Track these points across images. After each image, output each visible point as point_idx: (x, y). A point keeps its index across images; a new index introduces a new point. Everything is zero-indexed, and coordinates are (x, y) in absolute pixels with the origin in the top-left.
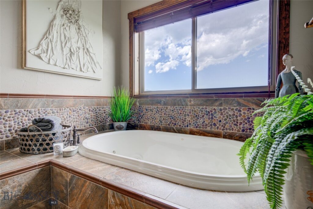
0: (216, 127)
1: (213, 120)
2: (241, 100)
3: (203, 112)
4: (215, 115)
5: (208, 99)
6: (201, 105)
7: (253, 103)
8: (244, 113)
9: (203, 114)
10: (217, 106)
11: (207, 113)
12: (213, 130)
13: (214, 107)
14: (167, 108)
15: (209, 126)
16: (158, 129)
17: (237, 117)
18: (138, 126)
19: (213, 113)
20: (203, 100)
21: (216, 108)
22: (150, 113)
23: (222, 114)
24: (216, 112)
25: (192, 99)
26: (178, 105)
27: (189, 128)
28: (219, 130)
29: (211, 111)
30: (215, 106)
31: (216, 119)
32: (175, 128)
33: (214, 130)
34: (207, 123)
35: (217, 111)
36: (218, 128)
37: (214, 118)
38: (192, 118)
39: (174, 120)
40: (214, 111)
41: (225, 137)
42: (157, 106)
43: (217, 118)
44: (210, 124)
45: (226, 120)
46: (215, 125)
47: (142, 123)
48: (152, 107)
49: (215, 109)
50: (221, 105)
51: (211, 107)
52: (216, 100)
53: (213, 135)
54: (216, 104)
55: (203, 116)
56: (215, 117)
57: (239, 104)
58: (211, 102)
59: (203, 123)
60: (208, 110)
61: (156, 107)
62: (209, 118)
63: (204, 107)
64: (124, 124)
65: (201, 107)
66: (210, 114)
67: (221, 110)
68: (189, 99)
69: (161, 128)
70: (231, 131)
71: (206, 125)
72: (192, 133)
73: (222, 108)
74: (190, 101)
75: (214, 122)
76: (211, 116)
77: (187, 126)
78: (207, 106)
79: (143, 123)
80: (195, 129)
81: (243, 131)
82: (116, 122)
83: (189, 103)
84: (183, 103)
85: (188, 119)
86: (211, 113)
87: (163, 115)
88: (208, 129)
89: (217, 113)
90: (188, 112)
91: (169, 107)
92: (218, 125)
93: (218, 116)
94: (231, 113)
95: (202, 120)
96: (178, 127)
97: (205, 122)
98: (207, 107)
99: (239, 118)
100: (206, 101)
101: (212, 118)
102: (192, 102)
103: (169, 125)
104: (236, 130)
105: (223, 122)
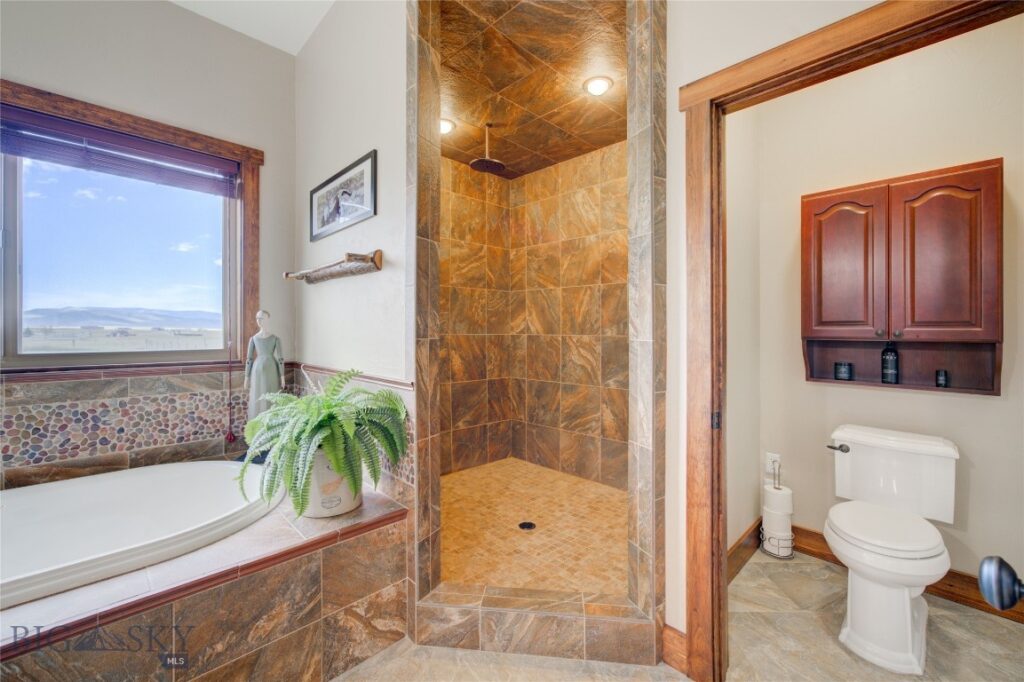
0: (109, 446)
1: (98, 432)
2: (174, 380)
3: (64, 416)
4: (103, 419)
5: (81, 383)
6: (53, 399)
7: (200, 384)
8: (183, 404)
9: (64, 422)
10: (109, 397)
11: (79, 416)
12: (98, 454)
13: (100, 401)
15: (85, 450)
17: (165, 414)
19: (97, 414)
20: (62, 386)
21: (107, 401)
23: (125, 413)
24: (109, 411)
25: (17, 386)
28: (117, 452)
29: (93, 411)
30: (104, 398)
31: (108, 427)
33: (102, 453)
34: (79, 443)
35: (111, 409)
36: (114, 447)
37: (102, 426)
38: (16, 440)
40: (100, 410)
41: (135, 463)
43: (113, 426)
44: (89, 442)
45: (136, 424)
46: (104, 441)
49: (103, 405)
50: (123, 392)
51: (91, 402)
52: (110, 383)
53: (101, 468)
54: (109, 393)
55: (63, 427)
56: (104, 423)
57: (171, 387)
58: (90, 389)
59: (62, 445)
60: (80, 409)
62: (85, 430)
63: (68, 403)
65: (55, 405)
66: (89, 418)
67: (122, 404)
68: (3, 386)
70: (152, 447)
71: (77, 447)
73: (126, 399)
74: (10, 392)
75: (101, 437)
76: (91, 423)
78: (77, 399)
81: (181, 439)
86: (90, 416)
88: (83, 455)
89: (112, 413)
92: (113, 441)
93: (114, 419)
94: (151, 408)
95: (58, 439)
97: (72, 441)
98: (78, 402)
99: (170, 416)
100: (75, 388)
101: (95, 427)
102: (20, 395)
104: (163, 442)
105: (129, 430)
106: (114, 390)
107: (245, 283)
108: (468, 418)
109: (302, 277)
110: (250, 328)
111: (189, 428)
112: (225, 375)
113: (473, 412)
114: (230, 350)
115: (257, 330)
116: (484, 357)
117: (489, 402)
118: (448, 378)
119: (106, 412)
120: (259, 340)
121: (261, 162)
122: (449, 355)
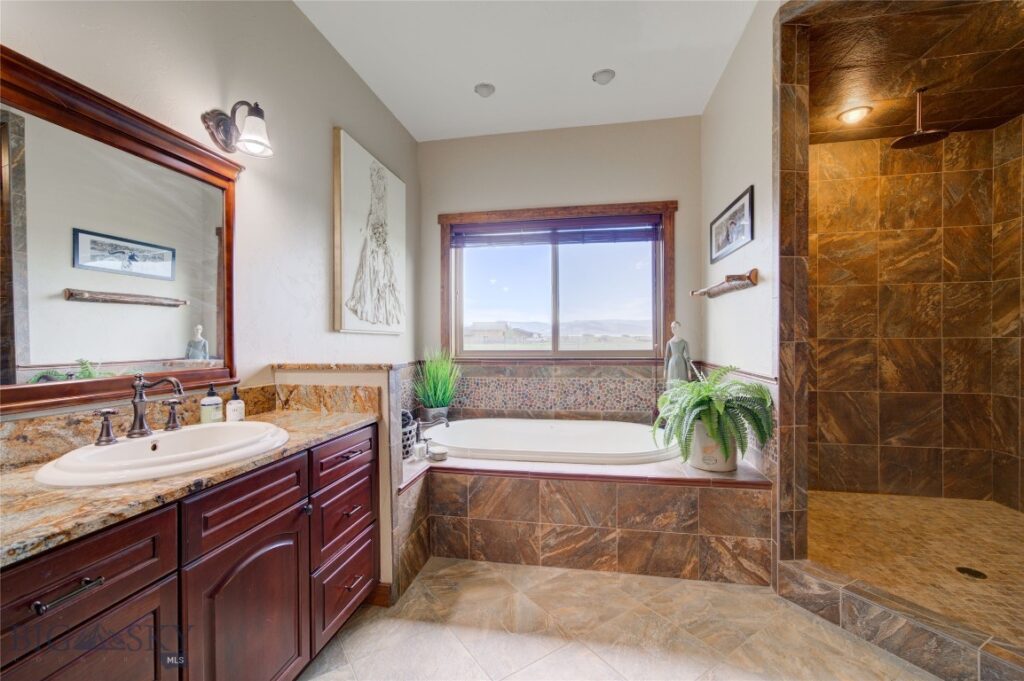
0: (593, 406)
1: (589, 397)
2: (625, 369)
3: (575, 386)
4: (591, 390)
5: (582, 368)
6: (571, 376)
7: (638, 373)
8: (629, 386)
9: (575, 389)
10: (594, 377)
11: (581, 387)
12: (589, 410)
13: (590, 379)
14: (516, 380)
15: (583, 406)
16: (500, 415)
17: (620, 391)
18: (459, 413)
19: (588, 386)
20: (574, 368)
21: (593, 380)
22: (484, 389)
23: (601, 388)
25: (558, 367)
26: (536, 376)
27: (553, 410)
28: (597, 410)
30: (591, 377)
31: (593, 395)
32: (529, 412)
33: (591, 410)
34: (581, 402)
35: (594, 384)
36: (595, 407)
37: (591, 394)
38: (557, 396)
39: (529, 399)
40: (590, 384)
41: (605, 418)
43: (595, 394)
44: (585, 402)
45: (606, 395)
46: (592, 403)
47: (468, 407)
48: (488, 380)
49: (591, 382)
50: (599, 375)
51: (586, 379)
52: (593, 369)
53: (589, 418)
54: (593, 374)
55: (575, 392)
56: (592, 392)
57: (623, 374)
58: (585, 372)
59: (574, 402)
60: (581, 383)
61: (495, 379)
62: (583, 395)
63: (577, 379)
64: (444, 410)
65: (572, 379)
66: (585, 388)
67: (600, 382)
68: (553, 367)
69: (506, 412)
70: (613, 411)
71: (580, 404)
72: (558, 417)
73: (601, 379)
74: (556, 370)
75: (590, 400)
76: (586, 391)
77: (551, 408)
78: (580, 377)
79: (471, 407)
80: (563, 412)
81: (628, 408)
82: (432, 407)
83: (553, 373)
84: (545, 374)
85: (552, 396)
87: (509, 391)
88: (583, 409)
89: (595, 387)
90: (551, 386)
91: (520, 380)
92: (595, 404)
93: (596, 390)
94: (612, 386)
95: (573, 398)
96: (536, 409)
97: (578, 400)
99: (622, 392)
100: (579, 370)
101: (588, 394)
102: (559, 372)
103: (520, 407)
104: (618, 409)
105: (603, 398)
106: (595, 373)
107: (666, 301)
108: (906, 435)
109: (705, 293)
110: (668, 334)
111: (632, 402)
112: (653, 368)
113: (915, 430)
114: (656, 350)
115: (672, 336)
116: (938, 365)
117: (946, 421)
118: (875, 387)
119: (592, 386)
120: (673, 343)
121: (676, 209)
122: (876, 360)
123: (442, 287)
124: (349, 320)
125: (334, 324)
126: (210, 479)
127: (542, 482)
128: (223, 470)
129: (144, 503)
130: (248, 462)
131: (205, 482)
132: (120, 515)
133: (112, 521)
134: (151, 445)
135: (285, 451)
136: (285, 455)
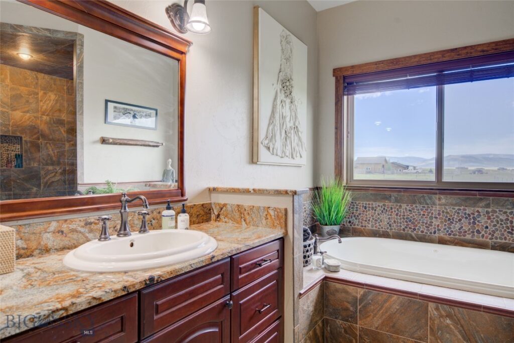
0: (481, 235)
1: (476, 226)
3: (461, 214)
4: (478, 219)
5: (468, 198)
6: (456, 205)
9: (461, 218)
10: (481, 208)
11: (467, 216)
12: (475, 238)
13: (477, 209)
14: (400, 206)
15: (469, 234)
16: (385, 235)
18: (349, 231)
19: (475, 216)
20: (459, 198)
21: (480, 210)
22: (371, 212)
23: (489, 218)
24: (481, 215)
25: (442, 197)
26: (420, 203)
27: (437, 235)
28: (484, 239)
29: (473, 214)
30: (478, 207)
31: (480, 224)
32: (414, 235)
33: (478, 238)
34: (467, 230)
35: (481, 214)
36: (483, 236)
37: (477, 223)
38: (442, 222)
39: (413, 223)
40: (476, 214)
41: (494, 248)
42: (383, 203)
43: (482, 224)
44: (471, 230)
45: (495, 226)
46: (478, 232)
47: (356, 226)
48: (375, 204)
49: (478, 211)
50: (488, 206)
51: (472, 209)
52: (481, 199)
53: (476, 246)
54: (481, 205)
55: (460, 220)
56: (478, 221)
58: (472, 202)
59: (459, 229)
60: (467, 212)
61: (381, 204)
62: (470, 223)
63: (462, 208)
65: (457, 208)
66: (471, 217)
67: (488, 212)
68: (437, 196)
69: (391, 234)
70: (503, 241)
71: (466, 232)
72: (442, 242)
73: (490, 210)
74: (440, 199)
75: (477, 229)
76: (472, 220)
77: (435, 233)
78: (466, 206)
79: (359, 227)
80: (447, 237)
83: (437, 202)
84: (428, 201)
85: (436, 222)
86: (472, 216)
87: (394, 215)
88: (468, 237)
89: (482, 217)
90: (435, 213)
91: (404, 206)
92: (483, 233)
93: (483, 220)
94: (503, 217)
95: (458, 226)
96: (420, 233)
97: (464, 228)
98: (466, 208)
100: (465, 200)
101: (474, 223)
102: (443, 201)
103: (404, 230)
104: (510, 240)
105: (491, 228)
106: (483, 204)
119: (479, 215)
123: (336, 128)
124: (264, 154)
125: (253, 158)
126: (160, 276)
127: (431, 306)
128: (169, 269)
129: (115, 291)
130: (187, 264)
131: (156, 278)
132: (100, 299)
133: (94, 303)
134: (130, 243)
135: (213, 257)
136: (213, 260)
